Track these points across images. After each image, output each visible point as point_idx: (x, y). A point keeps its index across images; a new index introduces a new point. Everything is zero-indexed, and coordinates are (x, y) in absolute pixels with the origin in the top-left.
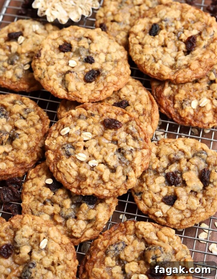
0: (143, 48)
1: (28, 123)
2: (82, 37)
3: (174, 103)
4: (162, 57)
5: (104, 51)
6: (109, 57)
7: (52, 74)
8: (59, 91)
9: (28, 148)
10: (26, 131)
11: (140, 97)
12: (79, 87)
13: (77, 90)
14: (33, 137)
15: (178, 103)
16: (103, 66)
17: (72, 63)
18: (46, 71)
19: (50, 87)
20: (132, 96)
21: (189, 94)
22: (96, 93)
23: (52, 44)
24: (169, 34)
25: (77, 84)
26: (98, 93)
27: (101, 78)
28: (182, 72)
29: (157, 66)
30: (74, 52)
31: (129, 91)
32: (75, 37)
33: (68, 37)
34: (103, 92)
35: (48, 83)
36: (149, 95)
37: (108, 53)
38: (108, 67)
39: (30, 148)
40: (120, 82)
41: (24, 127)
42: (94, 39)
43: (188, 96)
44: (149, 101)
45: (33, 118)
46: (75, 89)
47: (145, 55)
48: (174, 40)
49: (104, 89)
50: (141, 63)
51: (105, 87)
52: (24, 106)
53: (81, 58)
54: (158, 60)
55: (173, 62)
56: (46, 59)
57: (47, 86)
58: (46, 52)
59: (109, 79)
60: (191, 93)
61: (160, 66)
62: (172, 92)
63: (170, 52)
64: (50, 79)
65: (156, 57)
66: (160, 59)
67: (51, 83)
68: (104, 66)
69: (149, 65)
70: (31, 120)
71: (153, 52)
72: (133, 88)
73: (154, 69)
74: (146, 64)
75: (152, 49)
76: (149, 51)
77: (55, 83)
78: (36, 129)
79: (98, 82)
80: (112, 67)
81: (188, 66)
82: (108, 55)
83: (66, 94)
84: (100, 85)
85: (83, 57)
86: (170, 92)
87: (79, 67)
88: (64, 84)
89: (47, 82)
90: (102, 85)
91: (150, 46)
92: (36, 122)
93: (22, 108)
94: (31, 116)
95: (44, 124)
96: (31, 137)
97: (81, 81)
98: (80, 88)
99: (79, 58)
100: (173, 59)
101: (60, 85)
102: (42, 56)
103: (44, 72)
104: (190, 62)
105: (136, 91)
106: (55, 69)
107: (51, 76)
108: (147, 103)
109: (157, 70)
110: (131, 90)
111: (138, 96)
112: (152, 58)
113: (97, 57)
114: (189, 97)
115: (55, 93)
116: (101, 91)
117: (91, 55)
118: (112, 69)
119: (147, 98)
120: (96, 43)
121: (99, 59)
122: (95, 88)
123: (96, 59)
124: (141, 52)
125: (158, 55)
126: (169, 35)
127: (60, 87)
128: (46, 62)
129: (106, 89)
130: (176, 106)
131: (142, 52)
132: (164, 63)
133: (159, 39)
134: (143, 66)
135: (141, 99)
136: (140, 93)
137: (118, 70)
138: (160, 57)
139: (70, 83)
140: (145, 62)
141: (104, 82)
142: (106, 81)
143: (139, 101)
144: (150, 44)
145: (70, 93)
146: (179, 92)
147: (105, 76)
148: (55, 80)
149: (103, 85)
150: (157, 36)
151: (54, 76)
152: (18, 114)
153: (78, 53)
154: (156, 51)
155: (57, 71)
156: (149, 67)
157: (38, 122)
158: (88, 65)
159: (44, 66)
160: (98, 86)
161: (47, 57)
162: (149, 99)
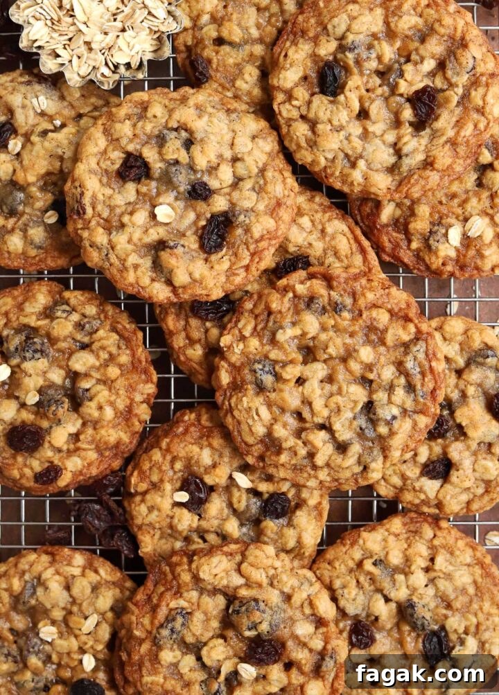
0: (314, 132)
1: (98, 357)
2: (165, 132)
3: (410, 241)
4: (364, 149)
5: (225, 157)
6: (241, 169)
7: (127, 255)
8: (155, 292)
9: (116, 414)
10: (99, 377)
11: (333, 243)
12: (197, 276)
13: (195, 281)
14: (118, 387)
15: (418, 239)
16: (234, 201)
17: (163, 213)
18: (111, 251)
19: (131, 285)
20: (314, 243)
21: (439, 212)
22: (238, 275)
23: (100, 167)
24: (368, 82)
25: (191, 268)
26: (242, 273)
27: (239, 231)
28: (416, 180)
29: (357, 176)
30: (159, 180)
31: (305, 235)
32: (149, 137)
33: (131, 141)
34: (253, 269)
35: (125, 279)
36: (350, 229)
37: (235, 160)
38: (246, 198)
39: (121, 413)
40: (282, 226)
41: (92, 367)
42: (194, 129)
43: (437, 216)
44: (354, 246)
45: (105, 342)
46: (190, 280)
47: (324, 151)
48: (381, 96)
49: (252, 260)
50: (317, 169)
51: (253, 255)
52: (75, 317)
53: (178, 193)
54: (357, 159)
55: (393, 160)
56: (99, 215)
57: (123, 286)
58: (94, 197)
59: (257, 231)
60: (444, 210)
61: (363, 176)
62: (398, 212)
63: (379, 133)
64: (126, 269)
65: (350, 153)
66: (361, 157)
67: (131, 277)
68: (238, 200)
69: (337, 173)
70: (103, 348)
71: (341, 142)
72: (312, 221)
73: (352, 184)
74: (328, 171)
75: (336, 134)
76: (332, 143)
77: (139, 272)
78: (120, 366)
79: (234, 243)
80: (254, 196)
81: (428, 164)
82: (239, 164)
83: (171, 295)
84: (240, 251)
85: (182, 189)
86: (395, 210)
87: (182, 217)
88: (162, 272)
89: (122, 277)
90: (246, 250)
91: (329, 127)
92: (114, 350)
93: (73, 323)
94: (99, 340)
95: (132, 350)
96: (115, 388)
97: (194, 254)
98: (200, 275)
99: (175, 193)
100: (391, 151)
101: (150, 274)
102: (89, 211)
103: (107, 255)
104: (430, 154)
105: (320, 227)
106: (130, 241)
107: (125, 260)
108: (352, 253)
109: (359, 184)
110: (308, 230)
111: (327, 239)
112: (341, 155)
113: (213, 177)
114: (441, 218)
115: (147, 296)
116: (247, 268)
117: (199, 176)
118: (257, 201)
119: (347, 238)
120: (202, 140)
121: (221, 180)
122: (233, 264)
123: (214, 184)
124: (313, 144)
125: (354, 149)
126: (370, 86)
127: (153, 280)
128: (102, 221)
129: (257, 260)
130: (414, 245)
131: (315, 143)
132: (372, 165)
133: (347, 106)
134: (324, 174)
135: (335, 248)
136: (329, 230)
137: (270, 198)
138: (359, 150)
139: (175, 270)
140: (325, 167)
141: (246, 239)
142: (252, 237)
143: (333, 253)
144: (330, 121)
145: (180, 290)
146: (416, 211)
147: (245, 227)
148: (136, 267)
149: (248, 249)
150: (341, 98)
151: (133, 259)
152: (69, 340)
153: (167, 181)
154: (348, 138)
155: (135, 245)
156: (339, 179)
157: (119, 348)
158: (201, 206)
159: (101, 237)
160: (236, 255)
161: (99, 208)
162: (352, 241)
